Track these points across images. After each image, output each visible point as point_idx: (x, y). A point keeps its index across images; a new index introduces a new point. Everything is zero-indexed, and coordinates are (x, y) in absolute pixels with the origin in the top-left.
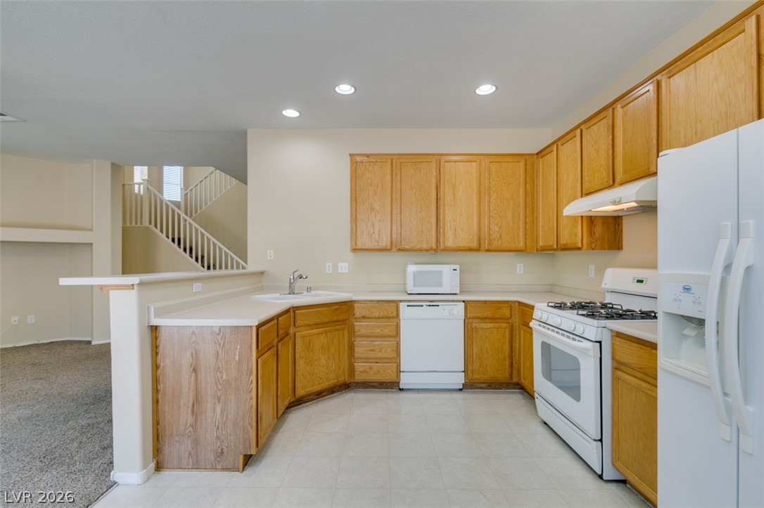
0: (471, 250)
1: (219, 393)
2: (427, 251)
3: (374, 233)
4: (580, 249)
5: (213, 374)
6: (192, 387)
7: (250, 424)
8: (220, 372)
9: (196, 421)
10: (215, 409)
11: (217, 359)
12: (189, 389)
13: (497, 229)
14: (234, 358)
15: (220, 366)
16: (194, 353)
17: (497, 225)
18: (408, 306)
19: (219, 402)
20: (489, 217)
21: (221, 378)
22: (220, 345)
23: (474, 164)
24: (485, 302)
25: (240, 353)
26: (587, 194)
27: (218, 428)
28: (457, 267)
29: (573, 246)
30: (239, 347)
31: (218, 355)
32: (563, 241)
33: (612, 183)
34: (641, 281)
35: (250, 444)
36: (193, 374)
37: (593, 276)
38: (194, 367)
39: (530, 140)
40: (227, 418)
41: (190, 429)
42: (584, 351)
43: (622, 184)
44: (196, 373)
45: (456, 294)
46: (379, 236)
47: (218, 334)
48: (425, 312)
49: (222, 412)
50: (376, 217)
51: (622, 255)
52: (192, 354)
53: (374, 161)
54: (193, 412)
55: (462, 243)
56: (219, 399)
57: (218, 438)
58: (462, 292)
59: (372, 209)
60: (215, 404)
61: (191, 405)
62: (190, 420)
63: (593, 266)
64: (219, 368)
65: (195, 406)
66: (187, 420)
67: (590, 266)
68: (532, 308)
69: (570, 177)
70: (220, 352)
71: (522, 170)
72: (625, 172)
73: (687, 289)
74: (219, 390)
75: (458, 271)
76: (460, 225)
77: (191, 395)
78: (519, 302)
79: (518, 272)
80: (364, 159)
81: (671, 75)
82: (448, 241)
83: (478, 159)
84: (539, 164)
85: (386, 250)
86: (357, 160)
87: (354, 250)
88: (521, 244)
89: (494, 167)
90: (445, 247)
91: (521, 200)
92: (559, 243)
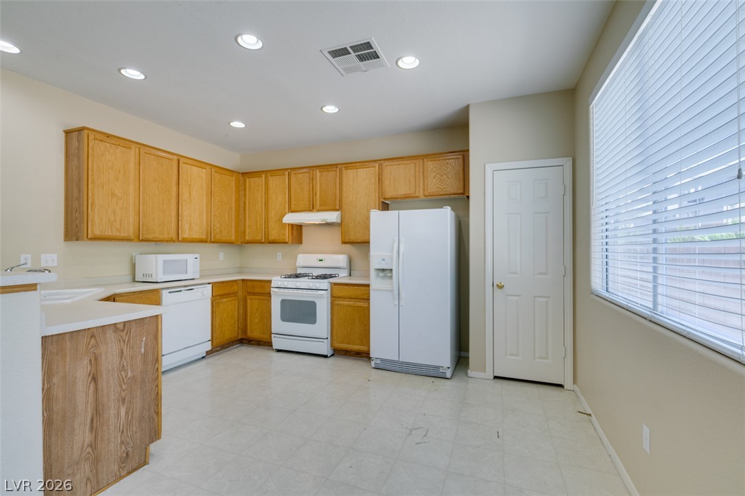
0: (202, 241)
1: (123, 394)
2: (167, 241)
3: (115, 221)
4: (287, 243)
5: (116, 375)
6: (91, 399)
7: (155, 412)
8: (125, 371)
9: (96, 437)
10: (119, 413)
11: (121, 358)
12: (87, 403)
13: (218, 225)
14: (140, 351)
15: (125, 364)
16: (93, 360)
17: (219, 222)
18: (170, 292)
19: (124, 404)
20: (214, 215)
21: (126, 377)
22: (124, 341)
23: (204, 170)
24: (223, 282)
25: (146, 344)
26: (292, 212)
27: (122, 432)
28: (198, 256)
29: (283, 241)
30: (144, 339)
31: (122, 353)
32: (272, 238)
33: (312, 208)
34: (322, 260)
35: (155, 431)
36: (92, 383)
37: (280, 259)
38: (93, 374)
40: (132, 416)
41: (89, 450)
42: (321, 297)
43: (318, 211)
44: (95, 381)
45: (193, 279)
46: (121, 225)
47: (123, 331)
48: (185, 295)
49: (127, 413)
50: (117, 203)
51: (302, 247)
52: (90, 360)
53: (118, 143)
54: (92, 427)
55: (195, 236)
56: (124, 400)
57: (122, 443)
58: (202, 277)
59: (113, 195)
60: (119, 407)
61: (89, 420)
62: (88, 438)
63: (280, 254)
64: (123, 367)
65: (95, 419)
66: (84, 441)
67: (278, 253)
68: (270, 282)
69: (278, 197)
70: (125, 351)
71: (234, 183)
72: (321, 205)
73: (383, 260)
74: (124, 391)
75: (198, 259)
76: (195, 218)
77: (89, 410)
78: (243, 280)
79: (220, 259)
80: (100, 137)
81: (346, 168)
82: (185, 233)
83: (208, 167)
84: (245, 181)
85: (128, 240)
86: (91, 137)
87: (91, 239)
88: (233, 238)
89: (217, 176)
90: (183, 238)
91: (233, 205)
92: (268, 239)
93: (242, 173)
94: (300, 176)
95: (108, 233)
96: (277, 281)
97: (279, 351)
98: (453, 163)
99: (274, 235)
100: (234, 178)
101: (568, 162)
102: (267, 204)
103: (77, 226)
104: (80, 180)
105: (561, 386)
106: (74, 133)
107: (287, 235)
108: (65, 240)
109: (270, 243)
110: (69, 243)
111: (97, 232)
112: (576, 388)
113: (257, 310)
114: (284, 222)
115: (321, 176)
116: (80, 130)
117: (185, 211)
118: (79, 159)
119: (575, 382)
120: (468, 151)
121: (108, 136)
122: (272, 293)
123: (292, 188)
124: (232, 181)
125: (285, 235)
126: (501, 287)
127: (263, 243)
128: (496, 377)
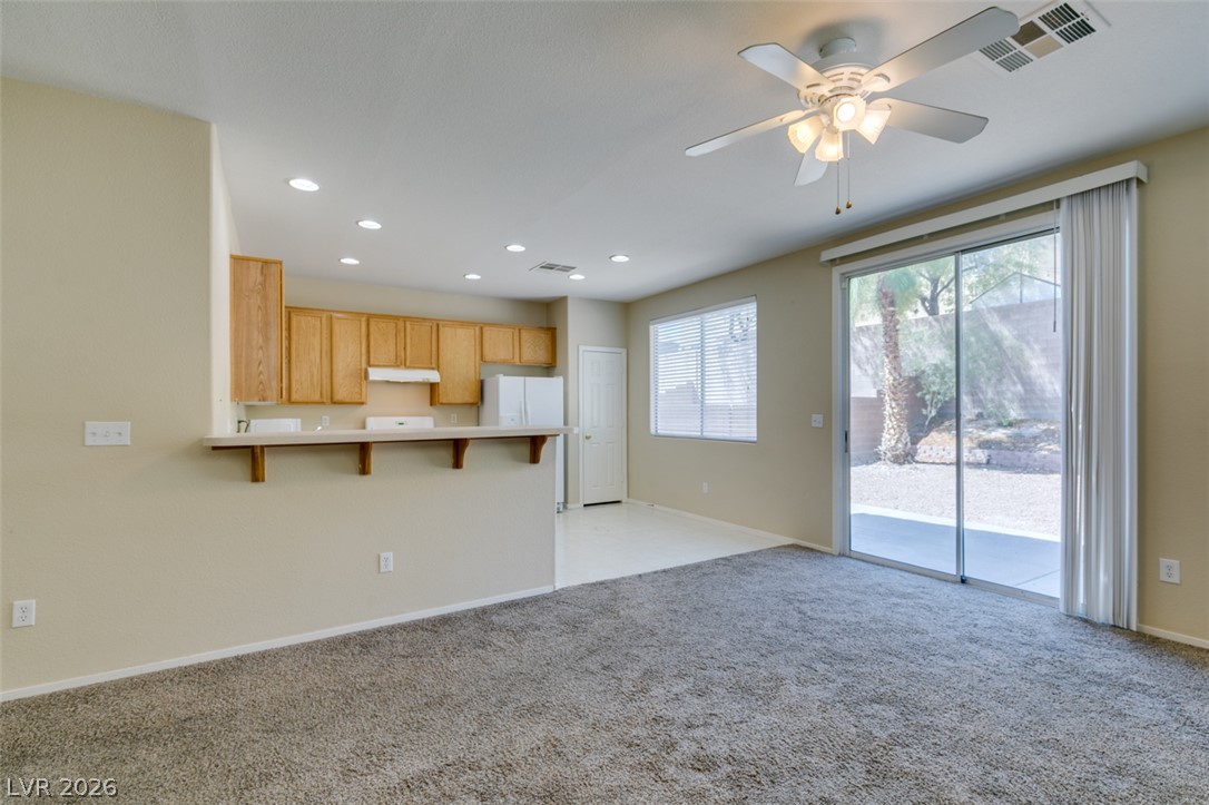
4: (363, 404)
29: (357, 401)
32: (338, 397)
33: (399, 364)
34: (402, 423)
63: (328, 418)
67: (324, 417)
69: (348, 346)
72: (411, 362)
81: (444, 326)
84: (289, 319)
92: (332, 398)
94: (384, 325)
98: (544, 338)
99: (342, 394)
101: (624, 351)
102: (330, 354)
103: (262, 383)
105: (618, 502)
106: (251, 263)
107: (364, 393)
112: (630, 500)
114: (371, 379)
115: (412, 329)
116: (266, 263)
118: (265, 298)
119: (628, 496)
120: (555, 329)
123: (372, 337)
126: (587, 438)
127: (323, 403)
128: (585, 505)
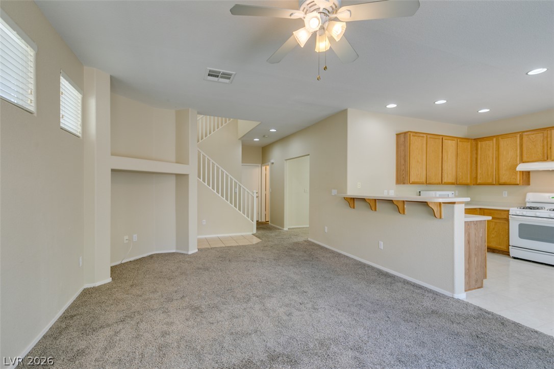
0: (453, 184)
2: (437, 184)
3: (418, 174)
4: (518, 184)
8: (476, 243)
11: (475, 236)
13: (461, 174)
14: (480, 235)
15: (476, 239)
16: (468, 234)
17: (461, 172)
19: (476, 257)
20: (459, 168)
21: (477, 245)
22: (476, 230)
23: (454, 142)
25: (482, 233)
26: (523, 162)
27: (476, 269)
28: (453, 192)
29: (514, 183)
30: (481, 230)
32: (502, 181)
33: (545, 159)
35: (485, 275)
37: (506, 196)
38: (469, 241)
39: (462, 132)
40: (478, 264)
44: (469, 244)
46: (420, 176)
47: (476, 225)
49: (477, 261)
50: (419, 166)
51: (529, 187)
55: (450, 181)
56: (476, 255)
57: (476, 274)
59: (418, 162)
63: (506, 192)
64: (476, 241)
67: (504, 192)
68: (509, 211)
69: (509, 153)
70: (476, 233)
71: (469, 147)
74: (476, 251)
76: (449, 171)
78: (480, 209)
80: (414, 134)
82: (445, 180)
83: (456, 139)
84: (477, 144)
85: (422, 183)
86: (411, 135)
87: (411, 184)
88: (469, 182)
89: (460, 144)
90: (445, 182)
91: (469, 160)
92: (498, 182)
93: (474, 139)
94: (533, 136)
95: (416, 181)
96: (513, 211)
97: (515, 258)
99: (504, 179)
100: (469, 143)
102: (498, 158)
103: (403, 178)
104: (405, 156)
106: (402, 135)
107: (518, 179)
108: (396, 184)
109: (500, 184)
110: (397, 185)
111: (413, 180)
113: (494, 229)
114: (517, 170)
116: (405, 133)
117: (445, 167)
118: (405, 146)
121: (416, 133)
122: (510, 218)
123: (524, 145)
124: (468, 145)
125: (516, 179)
127: (493, 185)
